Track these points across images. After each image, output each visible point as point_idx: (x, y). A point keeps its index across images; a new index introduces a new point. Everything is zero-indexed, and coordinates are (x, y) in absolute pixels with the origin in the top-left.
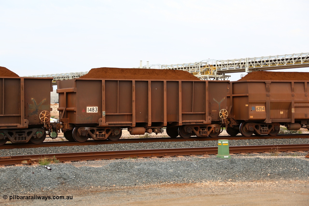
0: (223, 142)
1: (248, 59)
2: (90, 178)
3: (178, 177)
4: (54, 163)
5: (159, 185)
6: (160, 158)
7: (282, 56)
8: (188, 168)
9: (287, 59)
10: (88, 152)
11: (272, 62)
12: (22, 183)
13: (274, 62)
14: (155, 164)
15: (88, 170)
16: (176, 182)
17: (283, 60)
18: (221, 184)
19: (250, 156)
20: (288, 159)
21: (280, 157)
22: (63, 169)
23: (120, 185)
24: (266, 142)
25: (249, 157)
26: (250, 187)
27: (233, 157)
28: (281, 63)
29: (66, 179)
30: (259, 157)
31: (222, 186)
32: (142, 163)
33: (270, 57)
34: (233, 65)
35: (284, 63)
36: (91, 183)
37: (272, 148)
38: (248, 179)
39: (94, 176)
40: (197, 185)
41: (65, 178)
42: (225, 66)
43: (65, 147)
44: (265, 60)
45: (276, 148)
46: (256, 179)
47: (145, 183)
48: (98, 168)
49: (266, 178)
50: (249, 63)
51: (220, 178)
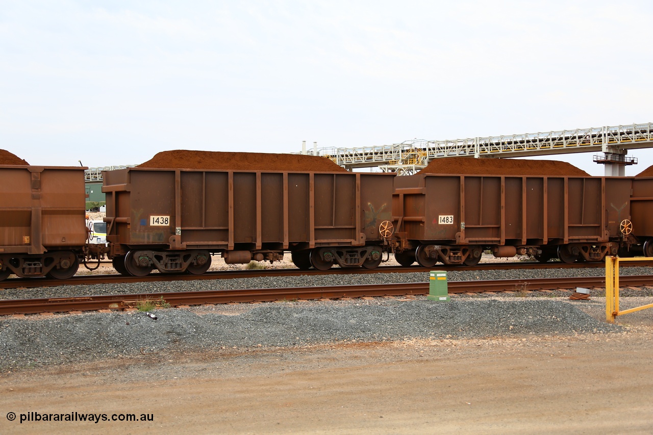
0: (438, 275)
1: (478, 139)
2: (220, 333)
3: (364, 331)
4: (161, 309)
5: (333, 344)
6: (335, 301)
7: (533, 134)
8: (381, 318)
9: (541, 140)
10: (217, 290)
11: (518, 144)
12: (109, 340)
13: (521, 145)
14: (327, 311)
15: (217, 320)
16: (361, 340)
17: (534, 141)
18: (434, 343)
19: (482, 297)
20: (542, 302)
21: (530, 299)
22: (176, 318)
23: (270, 345)
24: (507, 275)
25: (479, 299)
26: (481, 347)
27: (454, 299)
28: (531, 146)
29: (181, 335)
30: (497, 298)
31: (436, 346)
32: (305, 309)
33: (514, 136)
34: (454, 148)
35: (537, 146)
36: (221, 341)
37: (516, 284)
38: (477, 335)
39: (227, 329)
40: (396, 344)
41: (180, 333)
42: (441, 150)
43: (179, 281)
44: (506, 141)
45: (523, 284)
46: (491, 335)
47: (311, 342)
48: (233, 317)
49: (507, 333)
50: (481, 145)
51: (433, 333)
